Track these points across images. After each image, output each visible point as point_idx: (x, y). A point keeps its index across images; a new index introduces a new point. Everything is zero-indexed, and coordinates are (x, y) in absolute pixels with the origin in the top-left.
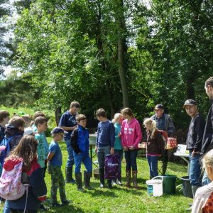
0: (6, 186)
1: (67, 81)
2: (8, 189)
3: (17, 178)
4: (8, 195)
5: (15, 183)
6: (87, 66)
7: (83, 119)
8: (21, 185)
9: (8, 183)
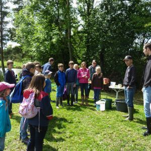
0: (24, 108)
1: (42, 48)
2: (25, 110)
3: (31, 103)
4: (26, 114)
5: (29, 107)
6: (54, 40)
7: (61, 66)
8: (35, 108)
9: (25, 106)
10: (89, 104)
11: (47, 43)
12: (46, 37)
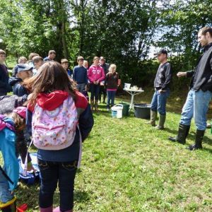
10: (99, 109)
11: (37, 37)
12: (36, 30)
